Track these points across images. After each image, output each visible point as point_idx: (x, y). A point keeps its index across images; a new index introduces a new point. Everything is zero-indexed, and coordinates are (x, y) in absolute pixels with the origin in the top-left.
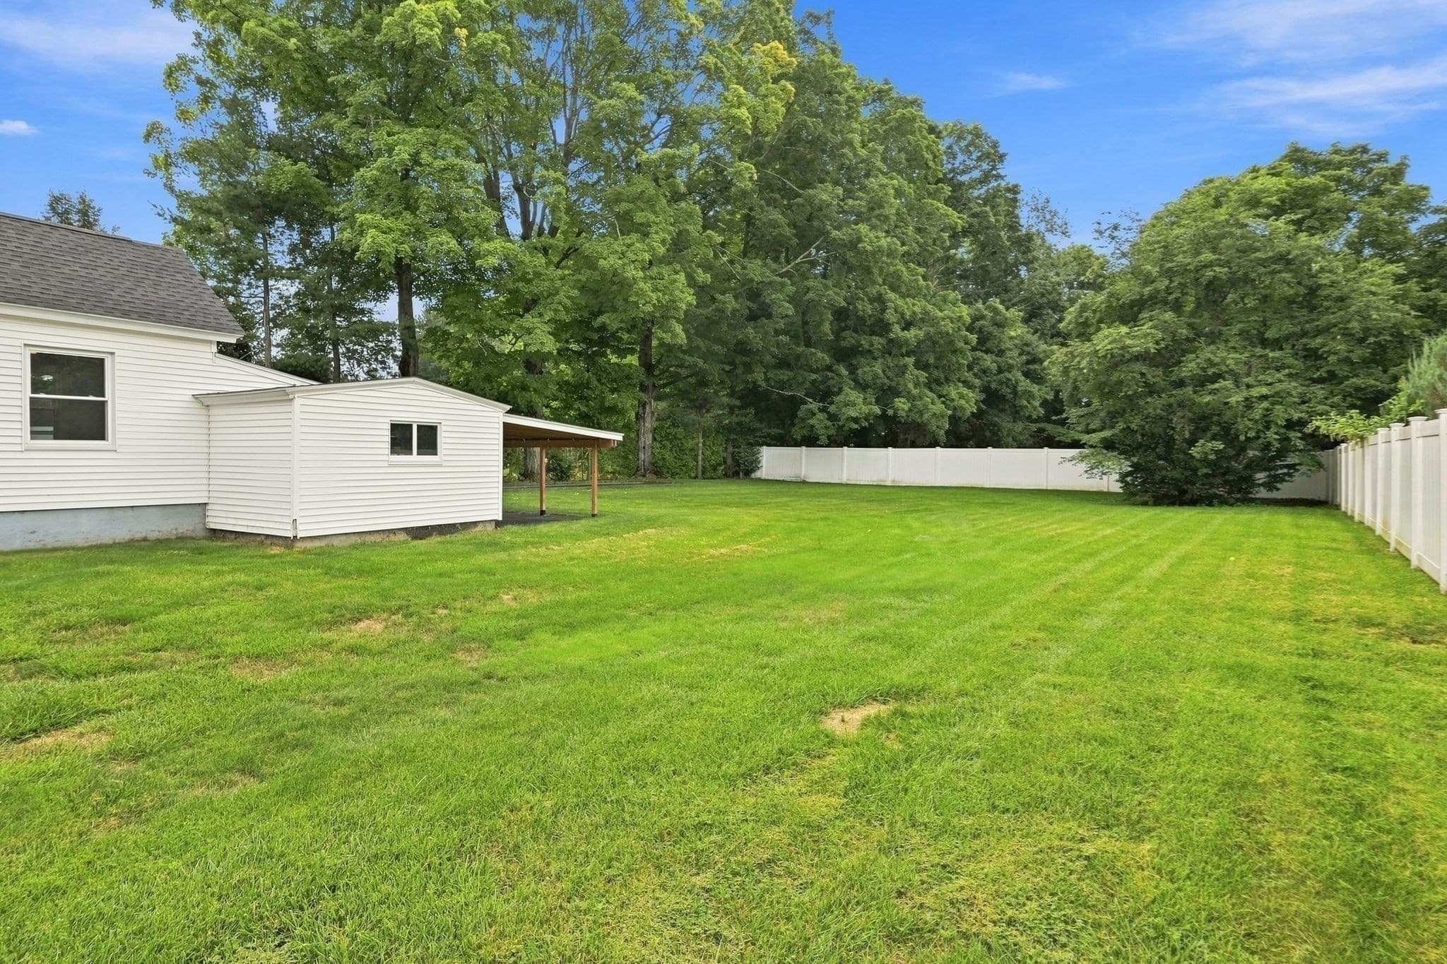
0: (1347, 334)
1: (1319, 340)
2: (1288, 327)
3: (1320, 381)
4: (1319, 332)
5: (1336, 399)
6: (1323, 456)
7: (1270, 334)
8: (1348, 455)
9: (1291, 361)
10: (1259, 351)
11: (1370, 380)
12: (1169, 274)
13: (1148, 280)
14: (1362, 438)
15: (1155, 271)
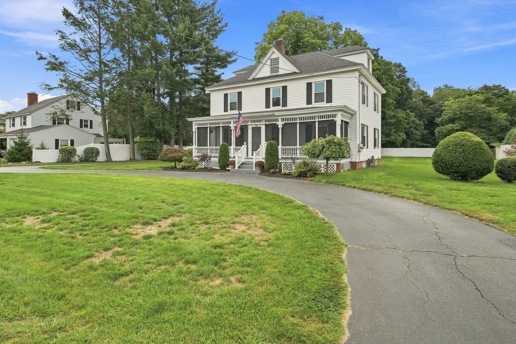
0: (497, 127)
1: (491, 127)
2: (485, 125)
3: (491, 135)
4: (491, 126)
5: (495, 139)
6: (492, 149)
7: (482, 126)
8: (497, 149)
9: (486, 131)
10: (479, 129)
11: (501, 135)
12: (461, 113)
13: (456, 114)
14: (499, 147)
15: (458, 113)
